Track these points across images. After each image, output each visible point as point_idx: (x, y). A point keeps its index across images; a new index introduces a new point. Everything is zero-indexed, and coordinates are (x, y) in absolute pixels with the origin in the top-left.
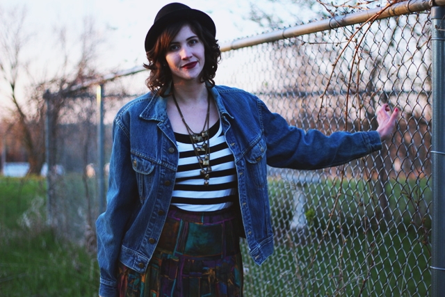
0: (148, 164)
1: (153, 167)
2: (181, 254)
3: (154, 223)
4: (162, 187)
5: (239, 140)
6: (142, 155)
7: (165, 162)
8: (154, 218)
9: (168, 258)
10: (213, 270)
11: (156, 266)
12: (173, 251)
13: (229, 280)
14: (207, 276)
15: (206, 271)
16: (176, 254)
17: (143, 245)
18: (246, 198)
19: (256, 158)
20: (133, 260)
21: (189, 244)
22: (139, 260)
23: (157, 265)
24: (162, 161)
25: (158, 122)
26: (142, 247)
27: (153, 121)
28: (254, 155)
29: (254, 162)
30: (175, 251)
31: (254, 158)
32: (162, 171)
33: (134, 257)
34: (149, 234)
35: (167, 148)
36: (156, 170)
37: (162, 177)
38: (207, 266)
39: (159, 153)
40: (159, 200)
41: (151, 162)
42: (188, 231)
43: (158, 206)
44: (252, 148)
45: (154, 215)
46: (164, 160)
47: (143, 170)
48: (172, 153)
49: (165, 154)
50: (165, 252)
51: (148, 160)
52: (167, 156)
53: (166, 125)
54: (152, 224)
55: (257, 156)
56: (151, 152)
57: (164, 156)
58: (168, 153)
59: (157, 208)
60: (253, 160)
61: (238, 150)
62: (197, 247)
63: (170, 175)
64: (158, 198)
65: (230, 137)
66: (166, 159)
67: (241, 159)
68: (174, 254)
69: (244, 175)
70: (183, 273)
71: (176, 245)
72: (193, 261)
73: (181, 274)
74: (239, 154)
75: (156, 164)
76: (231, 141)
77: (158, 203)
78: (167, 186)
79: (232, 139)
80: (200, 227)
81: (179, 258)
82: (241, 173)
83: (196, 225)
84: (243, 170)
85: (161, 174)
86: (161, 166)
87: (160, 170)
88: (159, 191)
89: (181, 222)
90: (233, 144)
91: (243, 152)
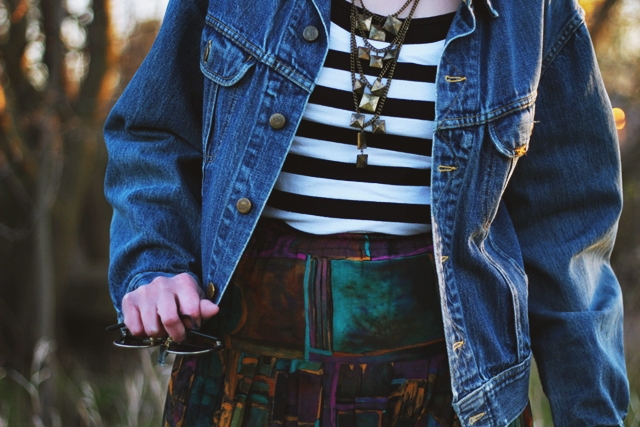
0: (237, 58)
1: (245, 68)
2: (327, 353)
3: (224, 238)
4: (262, 132)
6: (230, 31)
7: (284, 61)
8: (229, 221)
9: (293, 369)
11: (263, 399)
12: (302, 349)
16: (313, 357)
18: (451, 242)
19: (518, 148)
21: (341, 324)
23: (265, 394)
24: (278, 58)
28: (516, 135)
29: (509, 154)
30: (307, 349)
31: (512, 141)
32: (269, 85)
35: (299, 27)
36: (254, 80)
37: (268, 102)
38: (401, 376)
39: (274, 34)
40: (246, 171)
41: (246, 54)
42: (330, 286)
44: (517, 113)
46: (283, 56)
47: (220, 72)
48: (312, 43)
49: (291, 40)
50: (281, 354)
51: (242, 50)
52: (294, 46)
54: (220, 242)
56: (256, 29)
57: (287, 47)
58: (297, 40)
60: (509, 146)
61: (466, 98)
62: (366, 325)
63: (290, 101)
64: (247, 164)
65: (463, 59)
66: (289, 55)
67: (466, 129)
68: (307, 357)
69: (460, 176)
70: (337, 402)
71: (308, 330)
72: (364, 366)
73: (333, 404)
74: (465, 112)
75: (257, 62)
76: (459, 70)
77: (242, 181)
78: (275, 130)
79: (463, 66)
80: (363, 267)
81: (323, 366)
82: (449, 169)
83: (352, 264)
84: (462, 160)
85: (267, 94)
86: (272, 70)
87: (266, 84)
88: (252, 145)
89: (309, 260)
90: (459, 79)
91: (487, 113)
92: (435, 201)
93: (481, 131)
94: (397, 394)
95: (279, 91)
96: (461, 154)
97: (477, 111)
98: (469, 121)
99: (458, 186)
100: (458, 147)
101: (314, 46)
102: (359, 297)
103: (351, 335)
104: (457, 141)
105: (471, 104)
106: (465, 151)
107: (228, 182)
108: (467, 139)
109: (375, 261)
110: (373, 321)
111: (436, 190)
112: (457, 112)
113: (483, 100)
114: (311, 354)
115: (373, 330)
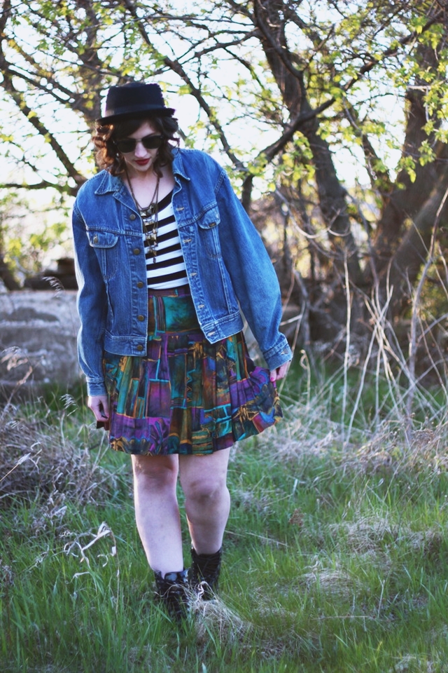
0: (111, 236)
1: (117, 238)
2: (164, 332)
3: (137, 299)
4: (132, 257)
5: (193, 203)
7: (129, 231)
8: (136, 293)
9: (150, 339)
10: (200, 344)
13: (219, 354)
14: (193, 351)
15: (191, 345)
16: (158, 334)
17: (134, 326)
18: (198, 267)
19: (210, 224)
20: (130, 347)
21: (169, 321)
22: (136, 343)
24: (126, 230)
25: (112, 192)
26: (134, 329)
27: (109, 193)
28: (207, 220)
29: (206, 228)
30: (156, 331)
31: (207, 223)
32: (128, 241)
33: (129, 342)
34: (137, 313)
35: (128, 217)
36: (121, 241)
37: (130, 246)
38: (192, 340)
39: (121, 223)
40: (134, 273)
41: (114, 234)
42: (164, 307)
43: (134, 279)
44: (206, 212)
45: (134, 290)
47: (106, 244)
48: (134, 220)
49: (128, 222)
51: (111, 233)
52: (129, 224)
53: (122, 194)
54: (135, 301)
55: (210, 221)
56: (113, 224)
57: (127, 225)
58: (130, 221)
59: (134, 281)
60: (205, 225)
61: (186, 215)
62: (179, 321)
63: (137, 242)
64: (133, 270)
65: (181, 201)
66: (129, 228)
67: (190, 225)
68: (155, 334)
69: (194, 242)
70: (168, 352)
71: (156, 324)
72: (177, 337)
73: (166, 353)
74: (187, 219)
75: (119, 235)
76: (180, 205)
77: (134, 277)
78: (137, 255)
79: (182, 204)
80: (176, 299)
81: (162, 337)
82: (188, 241)
83: (171, 298)
84: (192, 236)
85: (128, 244)
86: (126, 235)
87: (126, 240)
88: (131, 263)
89: (154, 298)
90: (181, 209)
91: (196, 217)
92: (184, 253)
93: (195, 224)
94: (192, 348)
95: (132, 241)
96: (191, 234)
97: (191, 218)
98: (190, 222)
99: (194, 246)
100: (189, 232)
101: (136, 220)
102: (175, 310)
103: (173, 325)
104: (188, 230)
105: (188, 216)
106: (192, 233)
107: (129, 280)
108: (192, 229)
109: (180, 297)
110: (181, 319)
111: (184, 249)
112: (184, 220)
113: (193, 214)
114: (157, 333)
115: (181, 322)
